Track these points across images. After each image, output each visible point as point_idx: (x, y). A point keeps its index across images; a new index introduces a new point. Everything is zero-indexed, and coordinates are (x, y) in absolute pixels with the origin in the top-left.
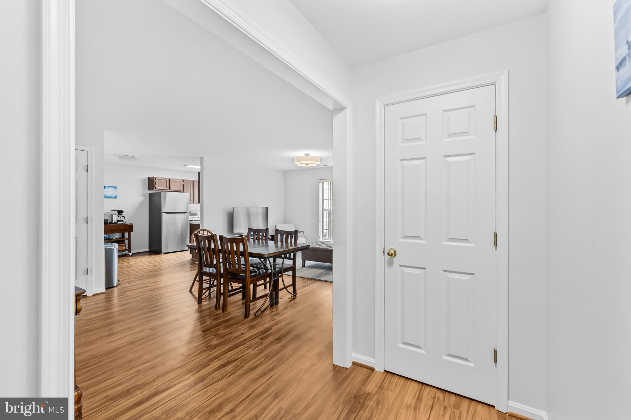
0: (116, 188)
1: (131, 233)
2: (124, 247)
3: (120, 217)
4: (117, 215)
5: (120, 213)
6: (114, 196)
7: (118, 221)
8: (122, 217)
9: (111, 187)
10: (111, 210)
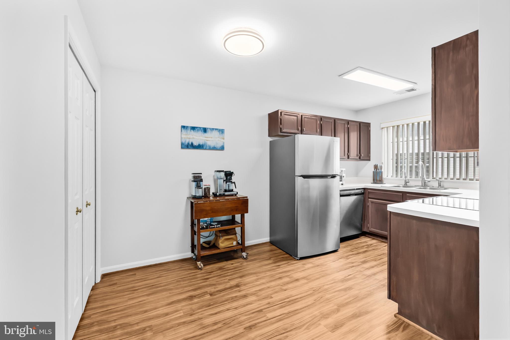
0: (222, 131)
1: (245, 214)
2: (235, 240)
3: (228, 183)
4: (224, 181)
5: (229, 175)
6: (219, 145)
7: (226, 191)
8: (232, 183)
9: (216, 129)
10: (215, 171)
